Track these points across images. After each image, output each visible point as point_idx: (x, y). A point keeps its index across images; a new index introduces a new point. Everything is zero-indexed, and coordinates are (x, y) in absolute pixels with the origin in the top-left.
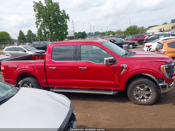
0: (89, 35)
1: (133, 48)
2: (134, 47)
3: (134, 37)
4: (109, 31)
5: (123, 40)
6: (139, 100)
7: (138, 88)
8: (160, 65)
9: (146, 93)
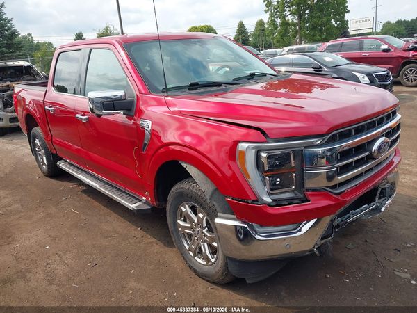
6: (190, 252)
7: (184, 210)
8: (237, 142)
9: (205, 235)
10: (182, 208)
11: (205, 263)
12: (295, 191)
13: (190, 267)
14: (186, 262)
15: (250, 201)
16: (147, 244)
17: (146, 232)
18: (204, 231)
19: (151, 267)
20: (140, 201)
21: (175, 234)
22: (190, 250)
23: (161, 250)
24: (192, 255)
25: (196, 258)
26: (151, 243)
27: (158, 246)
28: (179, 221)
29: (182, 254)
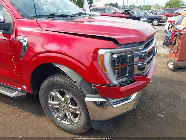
0: (122, 8)
1: (158, 25)
2: (160, 24)
3: (166, 11)
4: (146, 6)
5: (146, 11)
6: (58, 118)
7: (53, 94)
8: (98, 49)
9: (70, 107)
10: (53, 93)
11: (70, 124)
12: (128, 77)
13: (59, 127)
14: (56, 124)
15: (106, 85)
16: (24, 116)
17: (21, 109)
18: (69, 105)
19: (32, 132)
20: (17, 90)
21: (46, 108)
22: (58, 117)
23: (35, 119)
24: (59, 120)
25: (63, 121)
26: (27, 115)
27: (32, 117)
28: (49, 101)
29: (52, 120)
